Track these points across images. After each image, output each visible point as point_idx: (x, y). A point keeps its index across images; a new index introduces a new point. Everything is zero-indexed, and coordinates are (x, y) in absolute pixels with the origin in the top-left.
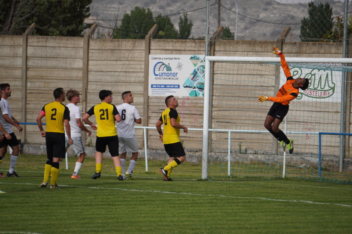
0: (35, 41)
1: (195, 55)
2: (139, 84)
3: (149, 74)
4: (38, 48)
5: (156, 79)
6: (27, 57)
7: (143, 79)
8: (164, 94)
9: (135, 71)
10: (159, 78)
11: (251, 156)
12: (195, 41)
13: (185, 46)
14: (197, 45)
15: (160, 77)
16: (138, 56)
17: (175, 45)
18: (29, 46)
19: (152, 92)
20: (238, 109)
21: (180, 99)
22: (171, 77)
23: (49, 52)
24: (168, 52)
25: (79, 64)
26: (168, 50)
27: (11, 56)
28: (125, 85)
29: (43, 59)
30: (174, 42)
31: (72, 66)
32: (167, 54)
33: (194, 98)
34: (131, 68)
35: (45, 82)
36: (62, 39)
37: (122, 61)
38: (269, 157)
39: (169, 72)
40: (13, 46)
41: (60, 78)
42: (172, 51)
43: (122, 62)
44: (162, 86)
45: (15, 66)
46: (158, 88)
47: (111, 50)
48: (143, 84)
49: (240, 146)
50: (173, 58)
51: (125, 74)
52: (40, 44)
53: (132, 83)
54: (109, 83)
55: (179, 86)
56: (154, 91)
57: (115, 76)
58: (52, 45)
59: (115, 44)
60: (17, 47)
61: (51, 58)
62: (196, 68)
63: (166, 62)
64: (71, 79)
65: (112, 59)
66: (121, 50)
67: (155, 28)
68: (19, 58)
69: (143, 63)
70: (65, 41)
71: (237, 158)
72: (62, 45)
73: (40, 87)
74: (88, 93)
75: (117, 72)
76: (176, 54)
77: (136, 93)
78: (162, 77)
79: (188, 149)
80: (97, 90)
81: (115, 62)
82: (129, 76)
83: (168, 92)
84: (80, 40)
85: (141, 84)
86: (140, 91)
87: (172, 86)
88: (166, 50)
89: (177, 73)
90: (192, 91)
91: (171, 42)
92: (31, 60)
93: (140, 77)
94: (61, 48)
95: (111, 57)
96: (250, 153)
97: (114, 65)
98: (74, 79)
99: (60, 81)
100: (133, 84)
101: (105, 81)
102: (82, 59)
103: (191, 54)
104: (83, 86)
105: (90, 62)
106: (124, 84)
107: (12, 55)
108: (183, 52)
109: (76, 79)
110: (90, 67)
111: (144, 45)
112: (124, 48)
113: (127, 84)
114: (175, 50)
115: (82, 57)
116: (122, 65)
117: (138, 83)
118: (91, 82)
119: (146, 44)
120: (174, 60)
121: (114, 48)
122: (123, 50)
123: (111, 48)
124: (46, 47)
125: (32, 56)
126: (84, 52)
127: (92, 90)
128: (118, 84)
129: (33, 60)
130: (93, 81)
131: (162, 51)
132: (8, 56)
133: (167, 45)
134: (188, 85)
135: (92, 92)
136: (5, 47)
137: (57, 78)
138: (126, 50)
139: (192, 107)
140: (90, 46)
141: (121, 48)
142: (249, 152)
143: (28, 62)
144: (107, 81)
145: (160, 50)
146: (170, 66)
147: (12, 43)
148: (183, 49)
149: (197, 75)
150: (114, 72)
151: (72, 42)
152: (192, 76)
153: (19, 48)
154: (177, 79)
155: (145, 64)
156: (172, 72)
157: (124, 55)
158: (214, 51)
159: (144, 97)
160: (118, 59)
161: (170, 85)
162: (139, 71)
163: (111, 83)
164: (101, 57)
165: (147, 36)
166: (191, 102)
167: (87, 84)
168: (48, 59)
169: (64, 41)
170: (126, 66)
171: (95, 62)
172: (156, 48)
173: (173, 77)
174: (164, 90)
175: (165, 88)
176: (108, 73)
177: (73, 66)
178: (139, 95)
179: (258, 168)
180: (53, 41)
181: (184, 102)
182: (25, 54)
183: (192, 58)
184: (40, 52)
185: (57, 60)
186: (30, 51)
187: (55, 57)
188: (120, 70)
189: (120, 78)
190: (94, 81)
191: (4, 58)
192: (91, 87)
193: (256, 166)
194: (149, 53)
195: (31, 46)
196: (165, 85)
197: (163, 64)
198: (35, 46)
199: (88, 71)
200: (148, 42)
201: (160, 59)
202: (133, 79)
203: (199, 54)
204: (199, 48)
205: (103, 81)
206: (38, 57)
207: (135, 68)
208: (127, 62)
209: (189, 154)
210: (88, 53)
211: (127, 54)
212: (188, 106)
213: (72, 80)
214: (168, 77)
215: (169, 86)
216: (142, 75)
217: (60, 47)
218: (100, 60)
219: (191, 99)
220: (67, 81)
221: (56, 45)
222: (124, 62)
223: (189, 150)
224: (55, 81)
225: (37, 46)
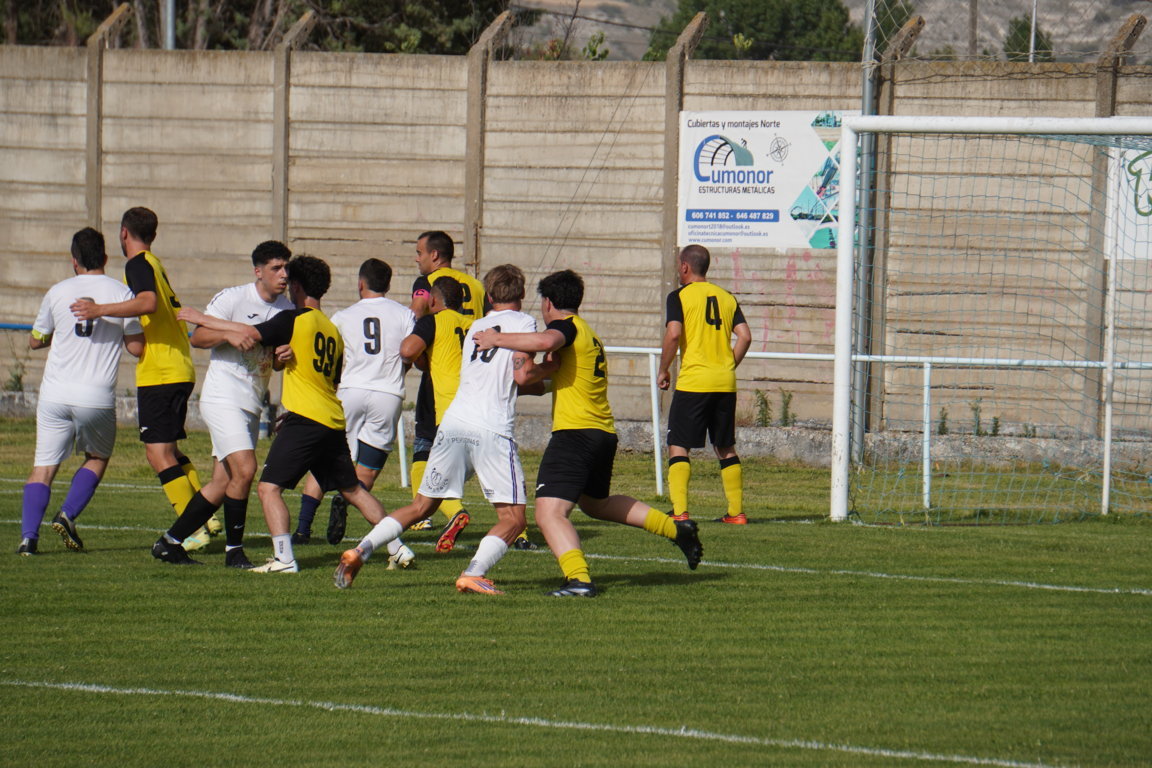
0: (314, 69)
1: (829, 112)
2: (648, 208)
3: (680, 175)
4: (324, 91)
5: (702, 190)
6: (288, 123)
7: (662, 192)
8: (730, 240)
9: (633, 164)
10: (712, 190)
11: (1013, 445)
12: (828, 66)
13: (797, 81)
14: (836, 80)
15: (717, 185)
16: (643, 118)
17: (763, 81)
18: (296, 86)
19: (690, 234)
20: (969, 289)
21: (782, 257)
22: (751, 184)
23: (359, 105)
24: (741, 102)
25: (456, 143)
26: (743, 96)
27: (236, 120)
28: (603, 212)
29: (338, 126)
30: (760, 71)
31: (430, 152)
32: (738, 110)
33: (825, 252)
34: (621, 156)
35: (346, 205)
36: (400, 64)
37: (591, 132)
38: (1071, 446)
39: (746, 169)
40: (246, 87)
41: (394, 190)
42: (754, 99)
43: (591, 135)
44: (720, 215)
45: (252, 152)
46: (709, 220)
47: (557, 96)
48: (660, 209)
49: (976, 410)
50: (756, 123)
51: (602, 175)
52: (330, 81)
53: (626, 204)
54: (549, 207)
55: (776, 214)
56: (696, 230)
57: (569, 182)
58: (367, 81)
59: (569, 78)
60: (258, 88)
61: (365, 123)
62: (832, 155)
63: (735, 135)
64: (429, 191)
65: (561, 126)
66: (589, 96)
67: (701, 25)
68: (263, 126)
69: (661, 138)
70: (410, 69)
71: (967, 450)
72: (399, 82)
73: (330, 221)
74: (484, 240)
75: (578, 168)
76: (766, 109)
77: (639, 237)
78: (721, 184)
79: (806, 422)
80: (512, 229)
81: (569, 135)
82: (614, 184)
83: (742, 233)
84: (457, 64)
85: (654, 208)
86: (651, 233)
87: (753, 216)
88: (735, 96)
89: (769, 173)
90: (818, 232)
91: (753, 71)
92: (302, 133)
93: (650, 186)
94: (397, 92)
95: (556, 121)
96: (1011, 435)
97: (568, 146)
98: (440, 191)
99: (396, 199)
100: (627, 208)
101: (538, 199)
102: (464, 126)
103: (817, 109)
104: (468, 216)
105: (490, 138)
106: (599, 207)
107: (240, 115)
108: (792, 102)
109: (446, 191)
110: (488, 153)
111: (662, 81)
112: (600, 92)
113: (609, 208)
114: (764, 96)
115: (465, 122)
116: (592, 145)
117: (645, 204)
118: (492, 201)
119: (668, 78)
120: (761, 129)
121: (566, 92)
122: (596, 96)
123: (558, 90)
124: (349, 87)
125: (304, 118)
126: (470, 106)
127: (498, 228)
128: (578, 207)
129: (307, 133)
130: (500, 198)
131: (721, 99)
132: (229, 120)
133: (738, 79)
134: (805, 212)
135: (496, 237)
136: (221, 88)
137: (383, 190)
138: (604, 97)
139: (819, 282)
140: (488, 84)
141: (589, 91)
142: (1006, 429)
143: (291, 139)
144: (543, 199)
145: (714, 95)
146: (749, 147)
147: (242, 78)
148: (790, 91)
149: (834, 178)
150: (568, 168)
151: (433, 71)
152: (820, 181)
153: (263, 92)
154: (771, 190)
155: (666, 144)
156: (756, 168)
157: (599, 113)
158: (892, 97)
159: (663, 250)
160: (579, 126)
161: (749, 212)
162: (648, 164)
163: (558, 207)
164: (523, 121)
165: (674, 52)
166: (817, 266)
167: (481, 210)
168: (356, 127)
169: (406, 70)
170: (606, 149)
171: (505, 138)
172: (704, 91)
173: (757, 184)
174: (728, 227)
175: (730, 220)
176: (549, 174)
177: (435, 152)
178: (648, 245)
179: (1031, 484)
180: (370, 68)
181: (794, 266)
182: (282, 112)
183: (817, 121)
184: (330, 105)
185: (385, 132)
186: (299, 101)
187: (378, 120)
188: (585, 163)
189: (585, 188)
190: (504, 199)
191: (216, 124)
192: (493, 219)
193: (1028, 477)
194: (681, 107)
195: (303, 86)
196: (733, 213)
197: (726, 143)
198: (313, 86)
199: (483, 167)
200: (676, 69)
201: (716, 124)
202: (627, 193)
203: (841, 109)
204: (844, 88)
205: (530, 199)
206: (324, 122)
207: (634, 157)
208: (609, 138)
209: (811, 436)
210: (484, 106)
211: (607, 112)
212: (805, 278)
213: (432, 196)
214: (742, 186)
215: (745, 216)
216: (658, 177)
217: (394, 89)
218: (522, 131)
219: (817, 257)
220: (415, 199)
221: (382, 82)
222: (599, 137)
223: (810, 425)
224: (377, 199)
225: (321, 87)
